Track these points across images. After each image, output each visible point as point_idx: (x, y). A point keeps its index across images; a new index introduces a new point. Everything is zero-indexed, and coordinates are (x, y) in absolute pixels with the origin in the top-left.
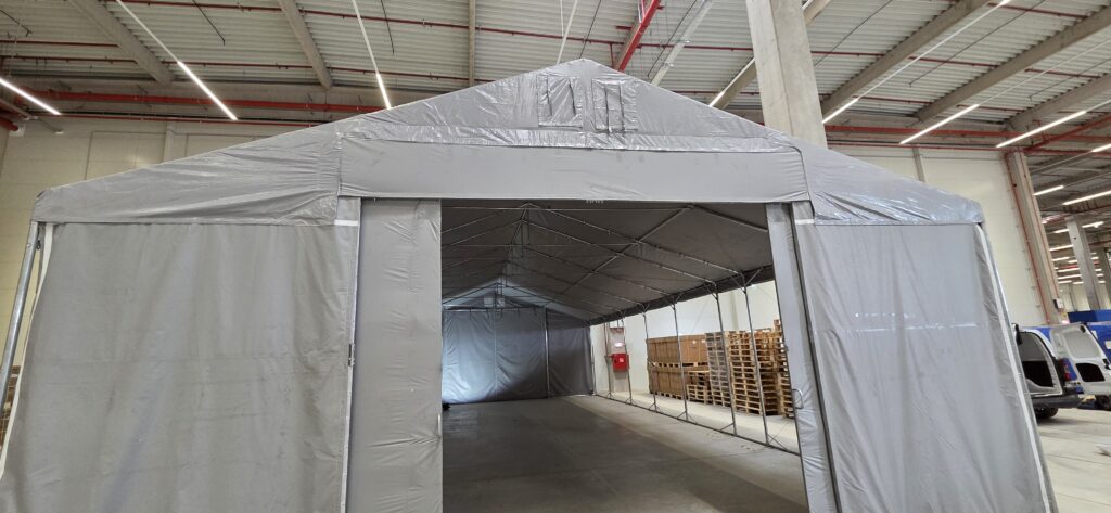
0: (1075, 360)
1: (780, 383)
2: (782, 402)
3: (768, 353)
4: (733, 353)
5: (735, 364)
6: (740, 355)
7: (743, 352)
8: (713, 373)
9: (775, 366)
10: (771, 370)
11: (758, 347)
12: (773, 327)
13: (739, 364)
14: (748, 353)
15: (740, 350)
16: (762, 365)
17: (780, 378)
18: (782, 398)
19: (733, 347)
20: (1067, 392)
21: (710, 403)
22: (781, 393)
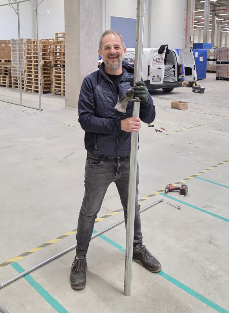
0: (185, 65)
1: (54, 74)
2: (54, 85)
3: (49, 55)
4: (28, 53)
5: (28, 61)
6: (32, 55)
7: (34, 54)
8: (14, 67)
9: (53, 63)
10: (50, 66)
11: (44, 51)
12: (54, 38)
13: (31, 61)
14: (37, 54)
15: (32, 52)
16: (45, 62)
17: (54, 71)
18: (54, 83)
19: (28, 50)
20: (179, 80)
21: (11, 87)
22: (54, 80)
